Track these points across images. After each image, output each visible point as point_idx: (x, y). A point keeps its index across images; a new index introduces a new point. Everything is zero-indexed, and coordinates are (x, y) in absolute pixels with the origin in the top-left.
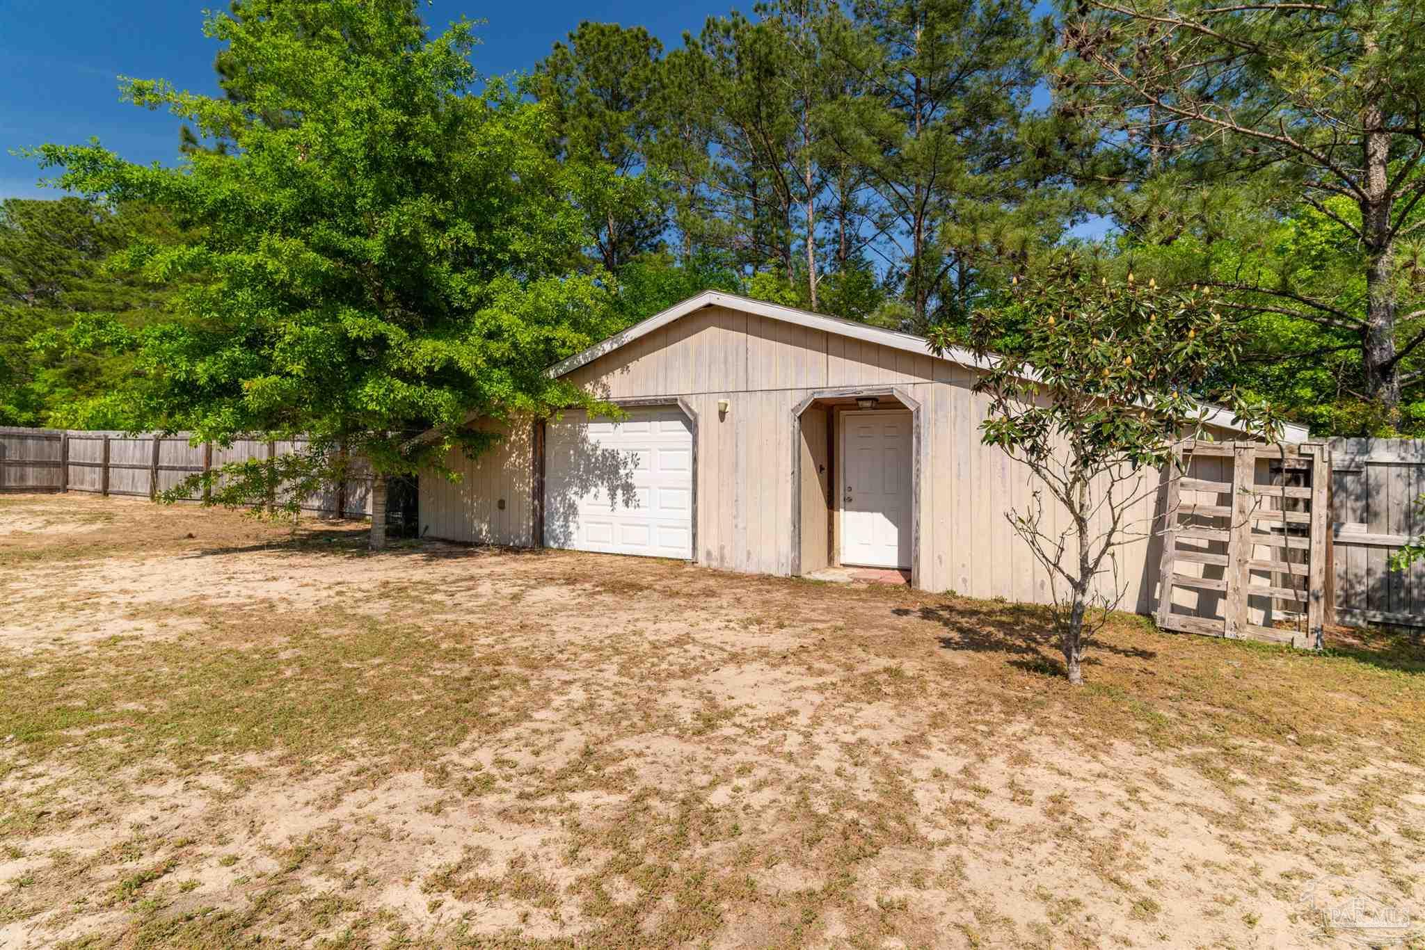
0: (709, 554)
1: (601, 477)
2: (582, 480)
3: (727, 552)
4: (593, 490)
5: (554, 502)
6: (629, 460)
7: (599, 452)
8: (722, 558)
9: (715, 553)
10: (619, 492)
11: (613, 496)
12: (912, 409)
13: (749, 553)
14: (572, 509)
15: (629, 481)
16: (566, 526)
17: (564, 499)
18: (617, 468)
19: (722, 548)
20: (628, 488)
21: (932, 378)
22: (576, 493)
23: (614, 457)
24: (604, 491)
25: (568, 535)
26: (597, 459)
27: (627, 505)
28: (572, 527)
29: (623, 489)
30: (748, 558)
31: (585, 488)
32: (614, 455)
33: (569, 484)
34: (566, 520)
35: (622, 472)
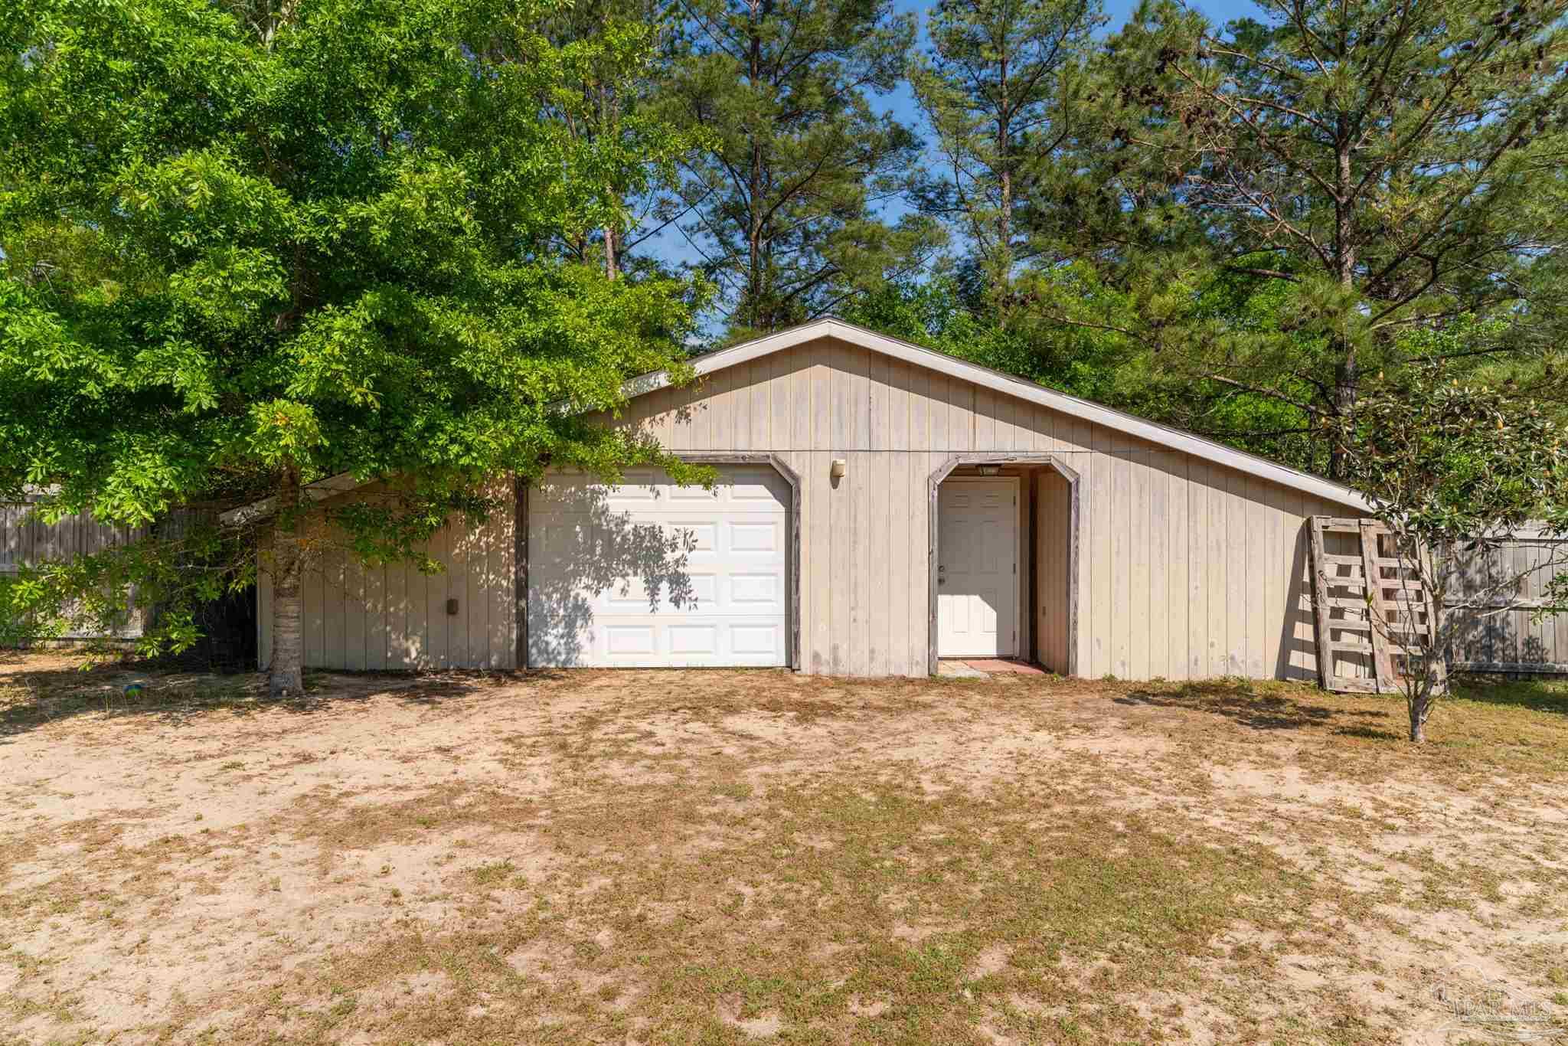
0: (816, 657)
1: (634, 564)
2: (598, 569)
3: (842, 654)
4: (619, 582)
5: (546, 600)
6: (680, 541)
7: (628, 527)
8: (836, 661)
9: (825, 656)
10: (664, 586)
11: (653, 592)
12: (1072, 480)
13: (872, 651)
14: (582, 611)
15: (681, 570)
16: (570, 635)
17: (565, 597)
18: (659, 553)
19: (835, 648)
20: (678, 580)
21: (1092, 446)
22: (587, 587)
23: (654, 537)
24: (637, 583)
25: (573, 649)
26: (624, 538)
27: (677, 604)
28: (581, 637)
29: (671, 582)
30: (872, 659)
31: (603, 578)
32: (654, 533)
33: (576, 574)
34: (570, 625)
35: (669, 556)
